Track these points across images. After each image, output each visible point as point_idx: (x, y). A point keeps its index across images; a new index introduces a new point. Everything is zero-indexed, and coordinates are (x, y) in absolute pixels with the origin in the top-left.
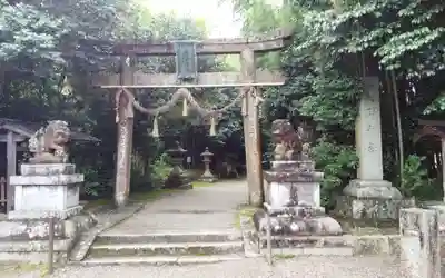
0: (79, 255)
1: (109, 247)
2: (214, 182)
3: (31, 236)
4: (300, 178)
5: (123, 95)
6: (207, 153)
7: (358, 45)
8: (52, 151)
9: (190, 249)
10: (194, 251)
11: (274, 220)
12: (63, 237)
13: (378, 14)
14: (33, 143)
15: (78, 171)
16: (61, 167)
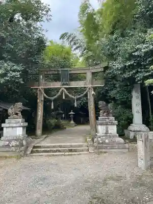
0: (28, 153)
1: (39, 150)
2: (75, 126)
3: (11, 145)
4: (109, 124)
5: (40, 90)
6: (72, 113)
7: (128, 75)
8: (17, 114)
9: (69, 150)
10: (71, 151)
11: (99, 139)
12: (23, 146)
13: (135, 64)
14: (10, 111)
15: (26, 121)
16: (20, 120)
